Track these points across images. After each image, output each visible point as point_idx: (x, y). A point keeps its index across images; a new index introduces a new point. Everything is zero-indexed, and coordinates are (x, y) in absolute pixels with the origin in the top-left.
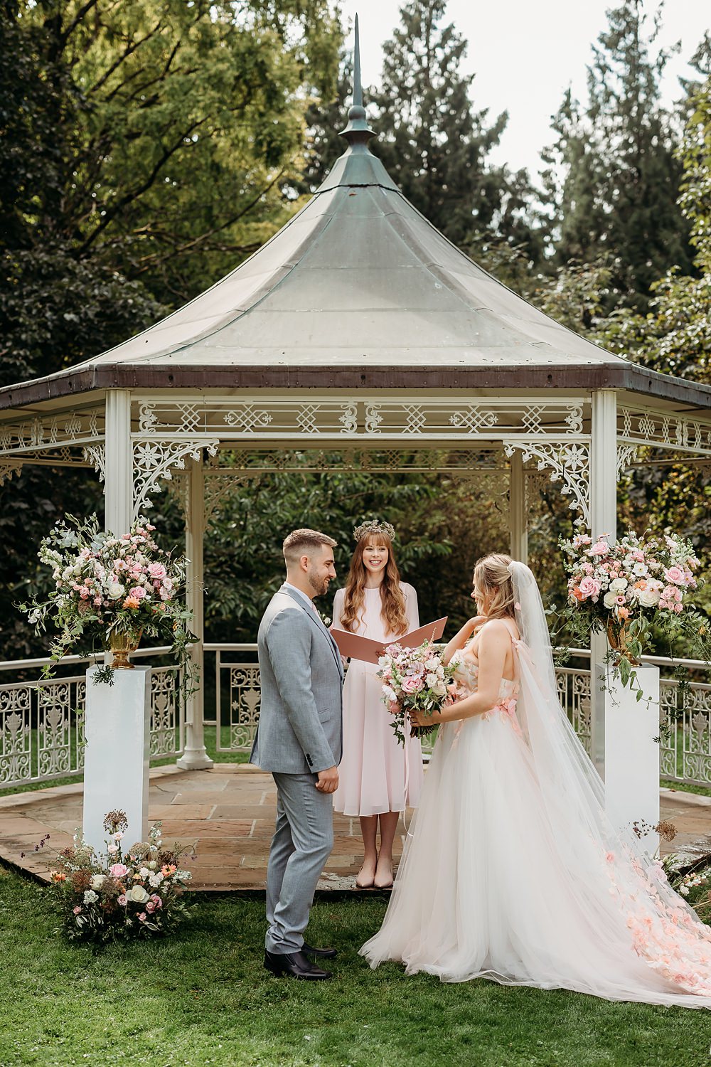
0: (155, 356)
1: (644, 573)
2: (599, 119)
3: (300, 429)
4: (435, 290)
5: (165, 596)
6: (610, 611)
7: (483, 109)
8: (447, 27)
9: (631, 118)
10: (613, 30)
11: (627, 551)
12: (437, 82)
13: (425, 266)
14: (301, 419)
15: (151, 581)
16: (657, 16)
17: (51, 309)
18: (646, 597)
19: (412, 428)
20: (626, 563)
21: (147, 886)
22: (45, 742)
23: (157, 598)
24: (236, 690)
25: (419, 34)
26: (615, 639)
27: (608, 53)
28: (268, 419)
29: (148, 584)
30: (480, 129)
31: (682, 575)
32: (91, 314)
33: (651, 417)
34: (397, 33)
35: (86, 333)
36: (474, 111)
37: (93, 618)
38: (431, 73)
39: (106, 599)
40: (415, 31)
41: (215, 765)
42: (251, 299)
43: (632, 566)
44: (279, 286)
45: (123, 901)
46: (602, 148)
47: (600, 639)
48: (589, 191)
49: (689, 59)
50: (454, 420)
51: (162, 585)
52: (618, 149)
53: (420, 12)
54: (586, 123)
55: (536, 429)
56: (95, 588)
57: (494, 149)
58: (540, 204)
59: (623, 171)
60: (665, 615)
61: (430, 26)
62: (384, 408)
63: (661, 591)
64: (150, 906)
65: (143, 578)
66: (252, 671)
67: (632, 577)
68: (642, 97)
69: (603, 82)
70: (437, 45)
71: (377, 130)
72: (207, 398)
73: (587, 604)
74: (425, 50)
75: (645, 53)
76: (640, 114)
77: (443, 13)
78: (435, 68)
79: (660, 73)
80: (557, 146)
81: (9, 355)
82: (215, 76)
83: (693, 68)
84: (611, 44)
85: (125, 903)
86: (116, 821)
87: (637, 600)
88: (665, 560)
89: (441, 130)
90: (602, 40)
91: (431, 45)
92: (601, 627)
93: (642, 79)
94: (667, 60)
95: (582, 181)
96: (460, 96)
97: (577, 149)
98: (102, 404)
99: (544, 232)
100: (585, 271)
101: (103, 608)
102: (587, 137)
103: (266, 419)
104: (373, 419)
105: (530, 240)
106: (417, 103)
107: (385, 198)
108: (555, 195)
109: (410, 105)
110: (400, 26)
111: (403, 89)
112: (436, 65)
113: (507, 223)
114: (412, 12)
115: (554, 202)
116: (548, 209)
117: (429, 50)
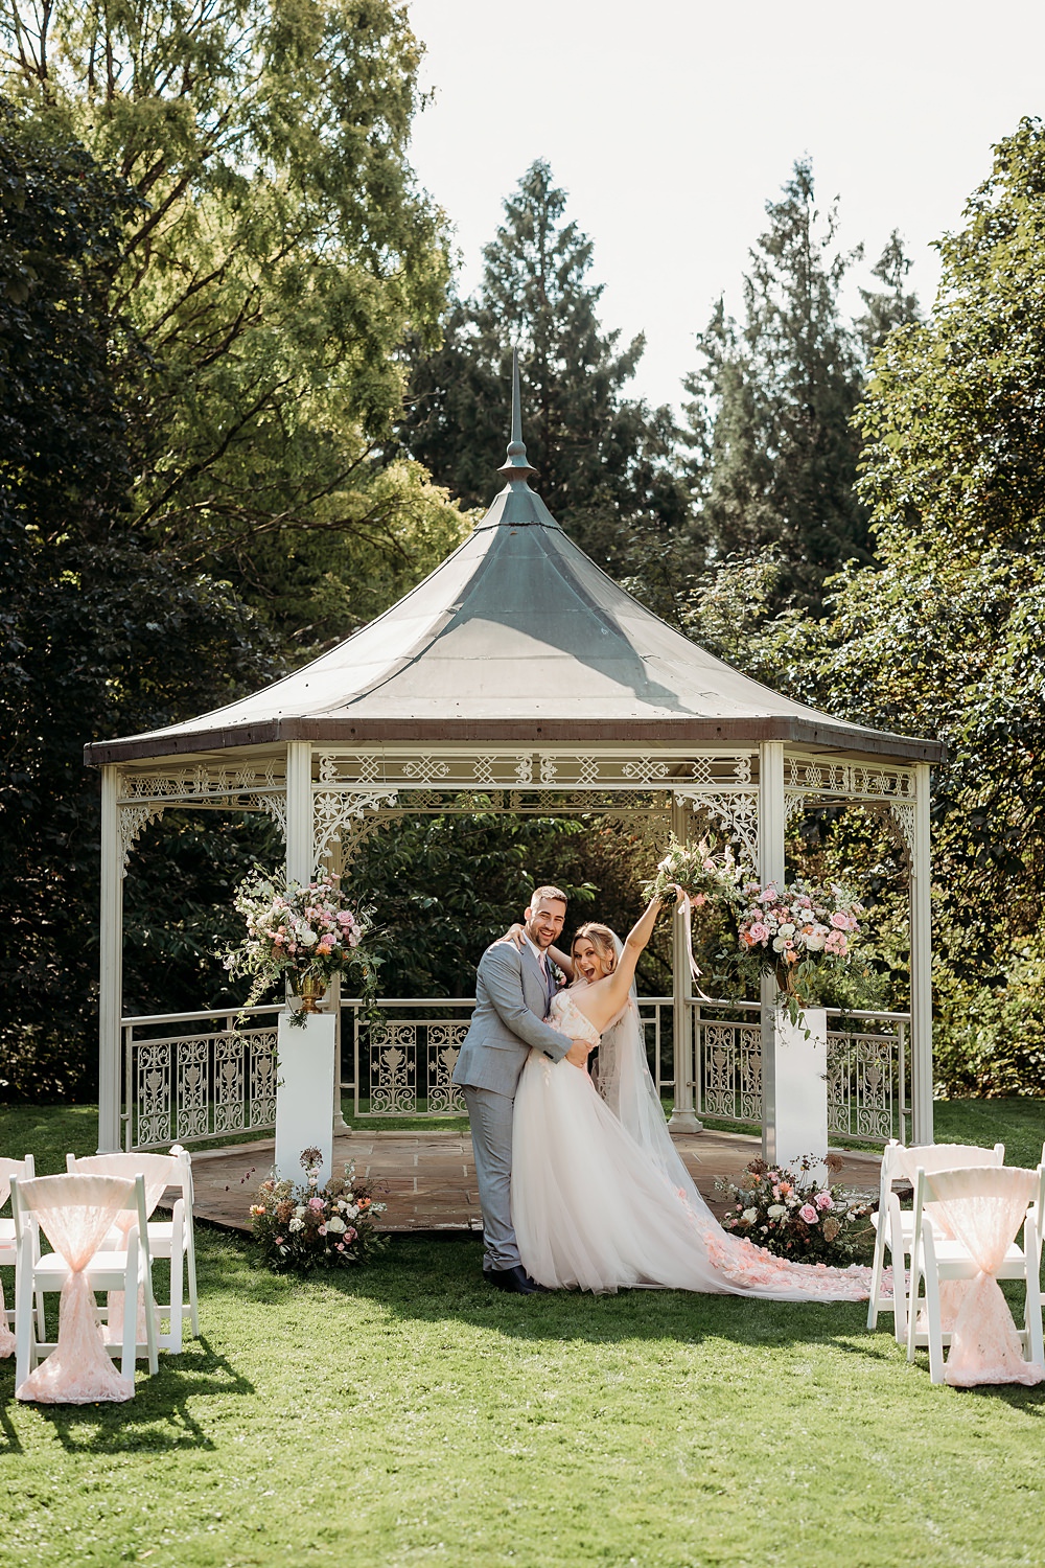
0: (332, 707)
1: (811, 918)
2: (761, 343)
3: (477, 780)
4: (601, 636)
5: (354, 943)
6: (779, 955)
7: (612, 331)
8: (566, 226)
9: (800, 342)
10: (777, 229)
11: (794, 898)
12: (554, 297)
13: (590, 610)
14: (478, 770)
15: (341, 928)
16: (832, 214)
17: (129, 617)
18: (814, 943)
19: (585, 779)
20: (794, 909)
21: (344, 1216)
22: (184, 1102)
23: (345, 941)
24: (375, 1049)
25: (530, 235)
26: (783, 984)
27: (771, 259)
28: (446, 770)
29: (337, 931)
30: (610, 356)
31: (847, 920)
32: (176, 623)
33: (817, 765)
34: (502, 233)
35: (166, 643)
36: (601, 333)
37: (288, 964)
38: (547, 285)
39: (299, 945)
40: (526, 233)
41: (353, 1133)
42: (417, 646)
43: (800, 912)
44: (445, 632)
45: (323, 1230)
46: (763, 378)
47: (769, 983)
48: (747, 433)
49: (873, 267)
50: (626, 770)
51: (351, 931)
52: (784, 380)
53: (533, 209)
54: (744, 346)
55: (706, 779)
56: (289, 935)
57: (628, 381)
58: (687, 448)
59: (791, 408)
60: (830, 958)
61: (544, 225)
62: (558, 759)
63: (827, 935)
64: (348, 1236)
65: (333, 926)
66: (393, 1029)
67: (800, 922)
68: (814, 314)
69: (764, 295)
70: (554, 251)
71: (476, 355)
72: (386, 750)
73: (757, 949)
74: (539, 256)
75: (817, 259)
76: (812, 336)
77: (562, 209)
78: (551, 279)
79: (837, 286)
80: (707, 373)
81: (85, 672)
83: (879, 278)
84: (775, 248)
85: (325, 1234)
86: (311, 1157)
87: (804, 944)
88: (831, 906)
89: (559, 355)
90: (763, 244)
91: (546, 250)
92: (770, 970)
93: (815, 293)
94: (845, 269)
95: (740, 420)
96: (584, 315)
97: (734, 380)
98: (284, 754)
99: (691, 483)
100: (747, 566)
101: (297, 955)
102: (744, 364)
103: (443, 770)
104: (548, 770)
105: (675, 497)
106: (529, 323)
107: (546, 537)
108: (704, 435)
109: (520, 325)
110: (506, 226)
111: (511, 304)
112: (553, 275)
113: (644, 476)
114: (522, 209)
115: (703, 445)
116: (695, 453)
117: (544, 255)
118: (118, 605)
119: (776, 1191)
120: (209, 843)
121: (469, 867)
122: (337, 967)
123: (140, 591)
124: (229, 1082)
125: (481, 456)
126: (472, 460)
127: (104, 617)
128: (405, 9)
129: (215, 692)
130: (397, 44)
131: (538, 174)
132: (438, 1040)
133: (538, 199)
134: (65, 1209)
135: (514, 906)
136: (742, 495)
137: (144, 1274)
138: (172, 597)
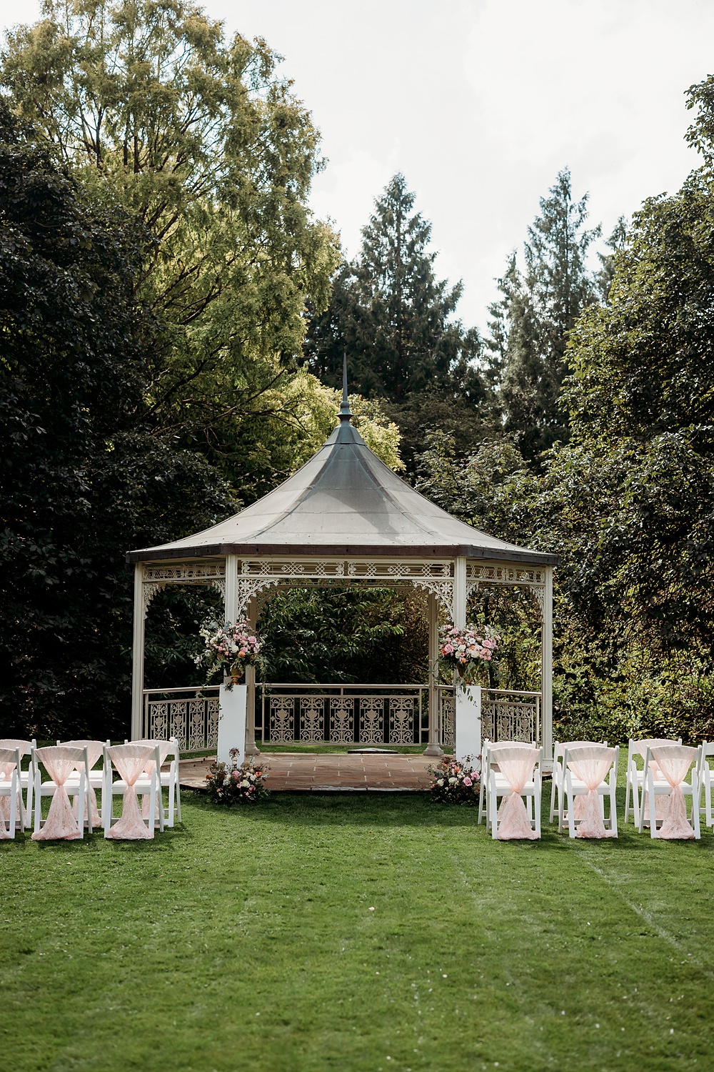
0: (248, 538)
1: (474, 642)
2: (536, 287)
3: (317, 574)
5: (256, 652)
6: (458, 660)
7: (442, 282)
8: (413, 217)
9: (561, 287)
10: (547, 216)
11: (467, 632)
12: (406, 260)
13: (378, 488)
14: (318, 569)
15: (250, 644)
16: (581, 207)
17: (145, 474)
18: (475, 654)
19: (370, 573)
20: (466, 638)
21: (249, 780)
23: (252, 650)
24: (273, 710)
25: (391, 222)
26: (461, 673)
27: (543, 235)
29: (248, 646)
30: (440, 298)
31: (491, 644)
32: (171, 477)
33: (487, 567)
34: (374, 220)
35: (166, 488)
36: (435, 284)
37: (225, 661)
38: (401, 253)
39: (230, 652)
40: (389, 220)
41: (261, 753)
42: (292, 506)
43: (469, 639)
44: (305, 499)
45: (239, 786)
46: (537, 310)
48: (526, 344)
49: (607, 241)
50: (390, 570)
51: (255, 646)
52: (550, 310)
53: (393, 206)
54: (525, 289)
55: (428, 574)
56: (225, 647)
57: (451, 313)
58: (490, 351)
60: (482, 661)
61: (400, 216)
62: (357, 564)
63: (481, 651)
64: (251, 789)
65: (246, 643)
66: (282, 699)
67: (469, 644)
68: (569, 270)
69: (539, 257)
70: (405, 233)
72: (274, 559)
73: (448, 656)
74: (397, 235)
76: (568, 284)
77: (411, 206)
78: (404, 250)
79: (584, 253)
80: (504, 304)
81: (121, 504)
82: (247, 307)
83: (611, 247)
84: (546, 229)
86: (234, 752)
87: (470, 655)
88: (484, 637)
89: (409, 296)
90: (538, 225)
91: (401, 231)
92: (455, 667)
93: (570, 256)
94: (589, 242)
95: (522, 336)
96: (424, 272)
97: (522, 311)
98: (224, 560)
99: (490, 374)
101: (229, 657)
102: (526, 300)
103: (301, 569)
104: (352, 569)
105: (479, 385)
106: (390, 276)
107: (359, 451)
108: (502, 343)
109: (384, 277)
110: (376, 216)
111: (379, 264)
112: (405, 247)
113: (461, 371)
114: (386, 205)
115: (502, 349)
116: (497, 355)
117: (400, 234)
118: (140, 467)
119: (453, 771)
120: (188, 599)
121: (334, 615)
122: (248, 663)
123: (152, 459)
124: (197, 724)
125: (359, 359)
126: (353, 362)
127: (131, 474)
128: (307, 115)
129: (192, 515)
130: (302, 133)
131: (397, 184)
132: (306, 705)
133: (396, 200)
134: (126, 759)
135: (359, 637)
136: (522, 384)
137: (158, 788)
138: (169, 462)
